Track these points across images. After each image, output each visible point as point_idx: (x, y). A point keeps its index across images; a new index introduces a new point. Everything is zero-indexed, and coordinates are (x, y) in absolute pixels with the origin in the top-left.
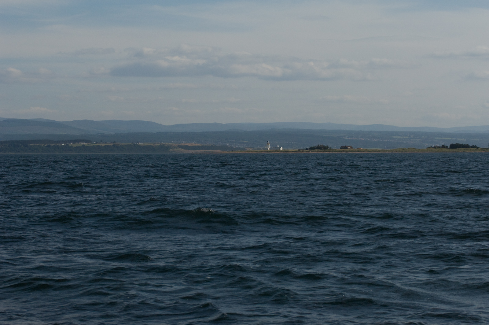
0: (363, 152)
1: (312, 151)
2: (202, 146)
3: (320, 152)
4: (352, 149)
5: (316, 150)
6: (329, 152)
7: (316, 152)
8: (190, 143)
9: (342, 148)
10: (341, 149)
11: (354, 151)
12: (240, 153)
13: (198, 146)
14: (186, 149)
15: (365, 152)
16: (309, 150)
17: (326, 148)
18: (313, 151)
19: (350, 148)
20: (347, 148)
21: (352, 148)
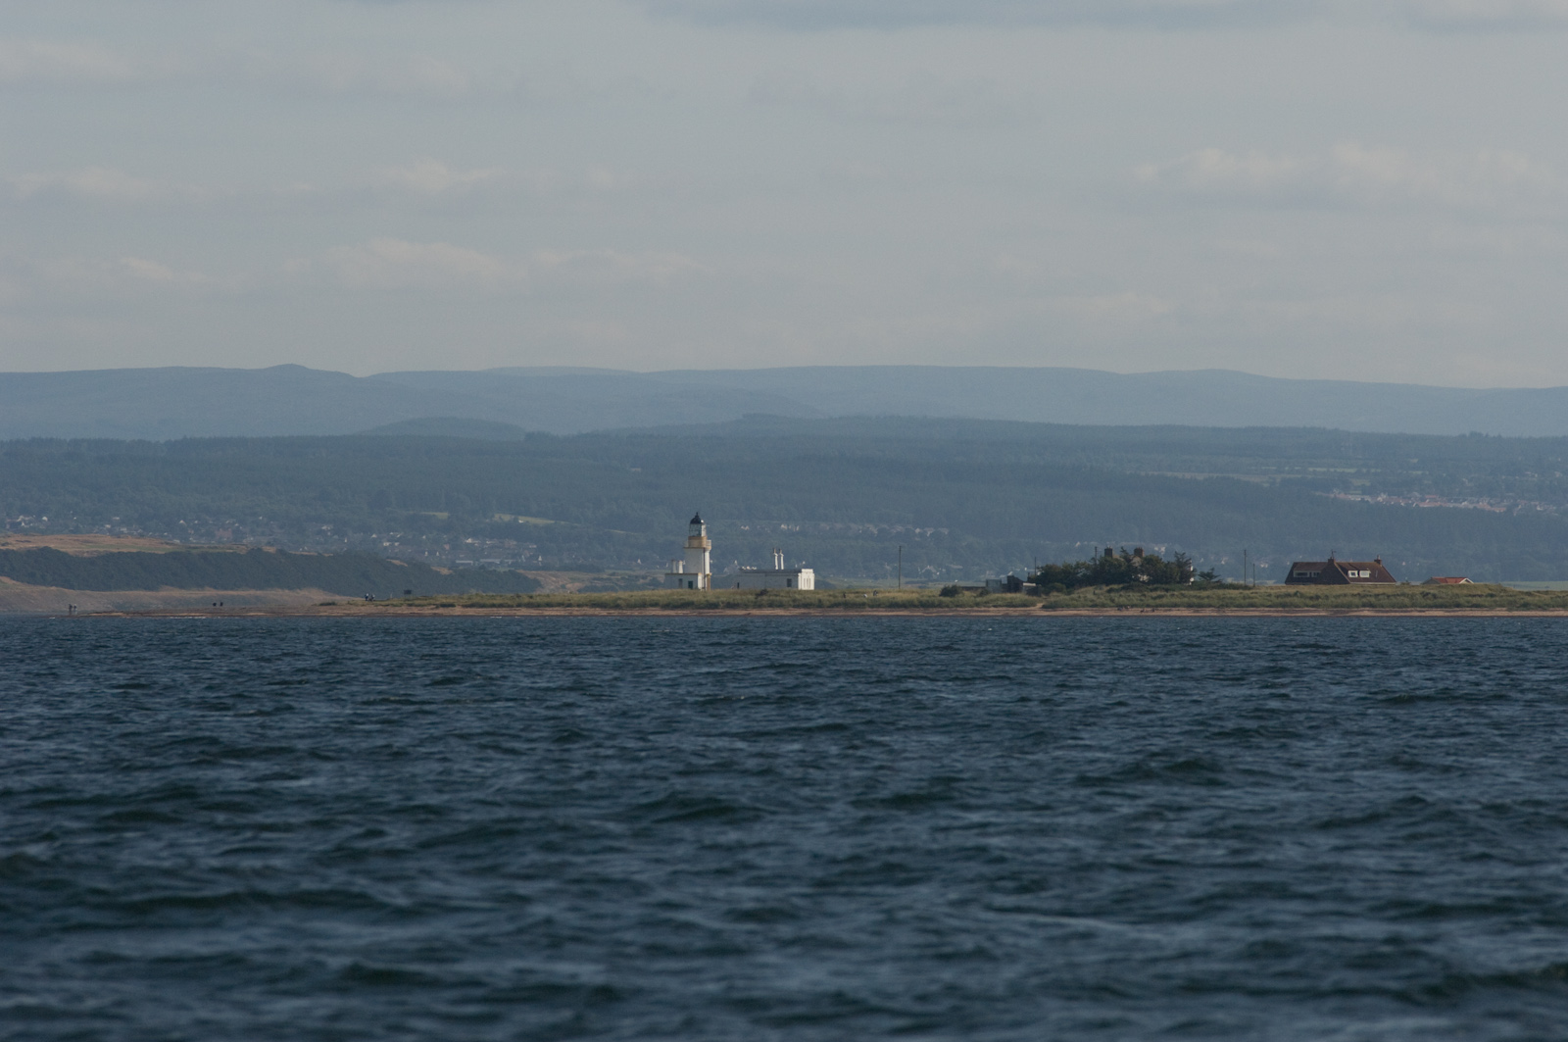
0: (1478, 613)
1: (1055, 597)
2: (174, 556)
3: (1120, 607)
4: (1381, 588)
5: (1089, 593)
6: (1190, 606)
7: (1083, 607)
8: (76, 531)
9: (1299, 575)
10: (1292, 589)
11: (1402, 606)
12: (471, 611)
13: (139, 558)
14: (44, 582)
15: (1491, 607)
16: (1032, 592)
17: (1168, 576)
18: (1061, 597)
19: (1365, 574)
20: (1344, 581)
21: (1380, 574)
